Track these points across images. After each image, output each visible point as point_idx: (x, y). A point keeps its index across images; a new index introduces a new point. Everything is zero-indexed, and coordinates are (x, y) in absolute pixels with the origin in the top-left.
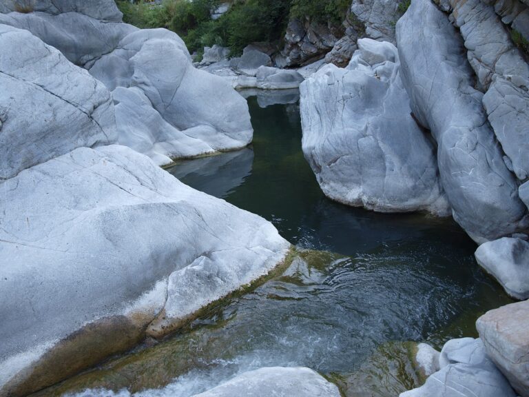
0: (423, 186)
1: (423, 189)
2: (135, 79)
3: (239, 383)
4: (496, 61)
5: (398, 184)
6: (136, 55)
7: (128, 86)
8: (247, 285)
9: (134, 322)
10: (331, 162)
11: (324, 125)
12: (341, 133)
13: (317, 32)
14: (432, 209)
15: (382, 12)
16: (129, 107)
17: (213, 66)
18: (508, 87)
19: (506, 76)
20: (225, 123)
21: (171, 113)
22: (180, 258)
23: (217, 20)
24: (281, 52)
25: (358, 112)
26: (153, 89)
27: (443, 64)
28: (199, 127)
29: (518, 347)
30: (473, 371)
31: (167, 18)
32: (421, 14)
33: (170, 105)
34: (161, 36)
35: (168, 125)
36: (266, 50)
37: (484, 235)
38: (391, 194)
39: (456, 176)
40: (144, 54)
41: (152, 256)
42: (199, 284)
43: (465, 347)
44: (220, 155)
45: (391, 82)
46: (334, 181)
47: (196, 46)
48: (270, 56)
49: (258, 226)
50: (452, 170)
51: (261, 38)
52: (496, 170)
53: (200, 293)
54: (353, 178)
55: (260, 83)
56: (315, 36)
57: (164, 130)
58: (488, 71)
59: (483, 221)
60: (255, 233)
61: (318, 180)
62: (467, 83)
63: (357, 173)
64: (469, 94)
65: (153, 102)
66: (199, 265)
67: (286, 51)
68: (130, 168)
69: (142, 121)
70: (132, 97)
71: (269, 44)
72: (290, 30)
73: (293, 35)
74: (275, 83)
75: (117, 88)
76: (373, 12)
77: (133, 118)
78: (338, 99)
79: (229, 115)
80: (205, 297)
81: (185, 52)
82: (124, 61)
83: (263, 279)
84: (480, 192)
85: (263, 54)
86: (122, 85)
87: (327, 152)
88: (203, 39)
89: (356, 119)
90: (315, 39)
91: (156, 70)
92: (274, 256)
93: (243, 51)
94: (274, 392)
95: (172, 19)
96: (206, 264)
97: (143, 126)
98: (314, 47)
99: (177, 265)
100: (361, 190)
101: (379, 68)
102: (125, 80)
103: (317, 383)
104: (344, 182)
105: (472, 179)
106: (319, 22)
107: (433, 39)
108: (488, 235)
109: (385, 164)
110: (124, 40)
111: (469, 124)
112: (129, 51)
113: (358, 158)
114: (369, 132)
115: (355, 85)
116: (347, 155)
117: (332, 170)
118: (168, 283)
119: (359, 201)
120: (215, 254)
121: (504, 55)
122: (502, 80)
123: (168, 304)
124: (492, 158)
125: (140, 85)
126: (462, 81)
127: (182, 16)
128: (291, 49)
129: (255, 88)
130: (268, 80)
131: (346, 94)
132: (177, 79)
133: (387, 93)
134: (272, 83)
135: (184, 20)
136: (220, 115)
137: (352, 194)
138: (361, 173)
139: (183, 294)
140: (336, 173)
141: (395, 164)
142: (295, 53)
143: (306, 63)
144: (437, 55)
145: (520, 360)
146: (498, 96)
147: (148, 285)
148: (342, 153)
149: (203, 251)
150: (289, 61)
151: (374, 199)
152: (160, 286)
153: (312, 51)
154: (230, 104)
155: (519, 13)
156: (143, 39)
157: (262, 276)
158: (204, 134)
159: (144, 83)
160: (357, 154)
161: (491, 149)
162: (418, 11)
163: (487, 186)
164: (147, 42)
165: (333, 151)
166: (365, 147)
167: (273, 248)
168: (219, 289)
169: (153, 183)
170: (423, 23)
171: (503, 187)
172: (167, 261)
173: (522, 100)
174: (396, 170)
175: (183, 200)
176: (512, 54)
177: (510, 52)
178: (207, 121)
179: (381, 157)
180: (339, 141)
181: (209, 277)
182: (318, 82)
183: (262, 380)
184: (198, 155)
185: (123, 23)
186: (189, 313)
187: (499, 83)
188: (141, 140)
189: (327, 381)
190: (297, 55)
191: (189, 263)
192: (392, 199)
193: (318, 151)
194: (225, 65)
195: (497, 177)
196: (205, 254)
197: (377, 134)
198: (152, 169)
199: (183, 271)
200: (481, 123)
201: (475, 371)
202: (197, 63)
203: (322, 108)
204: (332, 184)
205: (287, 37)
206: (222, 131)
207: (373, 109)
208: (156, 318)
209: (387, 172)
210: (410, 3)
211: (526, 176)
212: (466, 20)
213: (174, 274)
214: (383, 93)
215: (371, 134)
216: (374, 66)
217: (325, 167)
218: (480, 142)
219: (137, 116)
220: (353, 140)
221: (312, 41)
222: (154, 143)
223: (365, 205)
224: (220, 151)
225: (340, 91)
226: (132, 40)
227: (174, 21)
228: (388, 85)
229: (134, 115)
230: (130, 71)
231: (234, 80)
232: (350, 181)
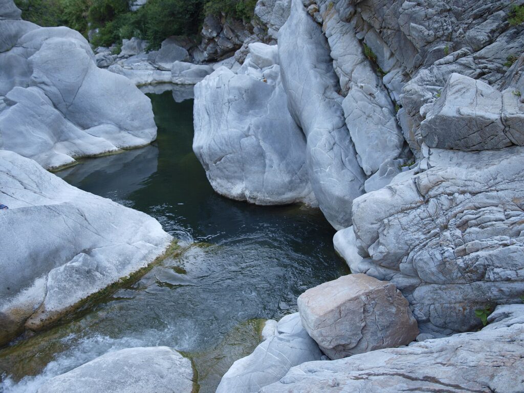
0: (299, 181)
1: (299, 183)
2: (34, 79)
3: (96, 363)
4: (353, 71)
5: (275, 179)
6: (34, 55)
7: (28, 86)
8: (126, 277)
9: (13, 317)
10: (217, 161)
11: (213, 125)
12: (225, 133)
13: (233, 28)
14: (306, 201)
15: (282, 15)
16: (28, 107)
17: (132, 59)
18: (361, 94)
19: (359, 85)
20: (128, 121)
21: (73, 113)
22: (59, 257)
23: (136, 12)
24: (199, 47)
25: (242, 114)
26: (53, 89)
27: (312, 72)
28: (102, 126)
29: (317, 317)
30: (291, 339)
31: (84, 8)
32: (296, 25)
33: (72, 104)
34: (62, 35)
35: (70, 124)
36: (184, 44)
37: (340, 224)
38: (270, 188)
39: (317, 172)
40: (43, 53)
41: (30, 255)
42: (78, 279)
43: (293, 320)
44: (124, 153)
45: (277, 83)
46: (220, 178)
47: (115, 38)
48: (188, 51)
49: (142, 223)
50: (314, 168)
51: (178, 33)
52: (349, 167)
53: (79, 287)
54: (236, 175)
55: (175, 78)
56: (230, 31)
57: (65, 129)
58: (347, 79)
59: (338, 212)
60: (138, 229)
61: (208, 177)
62: (332, 89)
63: (240, 170)
64: (333, 99)
65: (54, 102)
66: (78, 262)
67: (203, 46)
68: (14, 173)
69: (42, 122)
70: (31, 97)
71: (186, 38)
72: (206, 26)
73: (210, 30)
74: (189, 79)
75: (15, 88)
76: (274, 15)
77: (31, 118)
78: (224, 102)
79: (132, 114)
80: (84, 290)
81: (87, 52)
82: (23, 60)
83: (143, 271)
84: (334, 186)
85: (181, 48)
86: (21, 84)
87: (213, 150)
88: (122, 31)
89: (241, 120)
90: (231, 35)
91: (57, 70)
92: (155, 249)
93: (161, 45)
94: (126, 368)
95: (90, 9)
96: (85, 260)
97: (43, 126)
98: (231, 43)
99: (57, 262)
100: (244, 185)
101: (267, 71)
102: (24, 79)
103: (170, 359)
104: (228, 178)
105: (329, 175)
106: (234, 19)
107: (304, 49)
108: (343, 223)
109: (265, 162)
110: (23, 38)
111: (329, 126)
112: (29, 49)
113: (240, 156)
114: (251, 132)
115: (239, 89)
116: (231, 153)
117: (218, 168)
118: (47, 280)
119: (243, 195)
120: (94, 251)
121: (358, 67)
122: (356, 88)
123: (47, 298)
124: (346, 156)
125: (39, 85)
126: (328, 87)
127: (100, 7)
128: (208, 44)
129: (170, 83)
130: (182, 76)
131: (231, 97)
132: (78, 79)
133: (273, 94)
134: (186, 78)
135: (102, 10)
136: (123, 114)
137: (237, 190)
138: (243, 170)
139: (62, 289)
140: (221, 171)
141: (274, 161)
142: (211, 48)
143: (222, 58)
144: (307, 63)
145: (318, 327)
146: (353, 102)
147: (26, 282)
148: (226, 152)
149: (83, 249)
150: (207, 55)
151: (255, 194)
152: (39, 283)
153: (229, 46)
154: (133, 103)
155: (368, 30)
156: (43, 38)
157: (142, 268)
158: (107, 132)
159: (43, 83)
160: (239, 153)
161: (347, 149)
162: (295, 22)
163: (340, 181)
164: (48, 41)
165: (218, 150)
166: (247, 146)
167: (155, 243)
168: (98, 283)
169: (37, 186)
170: (297, 33)
171: (354, 182)
172: (46, 259)
173: (370, 106)
174: (275, 166)
175: (67, 201)
176: (365, 65)
177: (363, 64)
178: (110, 120)
179: (262, 155)
180: (224, 141)
181: (88, 272)
182: (209, 85)
183: (117, 359)
184: (101, 154)
185: (22, 21)
186: (68, 305)
187: (354, 92)
188: (40, 140)
189: (181, 356)
190: (214, 50)
191: (68, 260)
192: (270, 193)
193: (205, 150)
194: (144, 59)
195: (349, 173)
196: (84, 251)
197: (259, 134)
198: (38, 173)
199: (62, 268)
200: (341, 125)
201: (292, 339)
202: (115, 55)
203: (211, 110)
204: (219, 180)
205: (204, 32)
206: (126, 130)
207: (257, 111)
208: (35, 312)
209: (267, 169)
210: (289, 14)
211: (372, 172)
212: (332, 33)
213: (53, 271)
214: (269, 95)
215: (253, 133)
216: (263, 69)
217: (212, 165)
218: (338, 142)
219: (37, 116)
220: (236, 140)
221: (228, 36)
222: (55, 143)
223: (248, 199)
224: (124, 149)
225: (226, 95)
226: (31, 38)
227: (92, 11)
228: (274, 87)
229: (32, 116)
230: (29, 70)
231: (149, 75)
232: (234, 177)
